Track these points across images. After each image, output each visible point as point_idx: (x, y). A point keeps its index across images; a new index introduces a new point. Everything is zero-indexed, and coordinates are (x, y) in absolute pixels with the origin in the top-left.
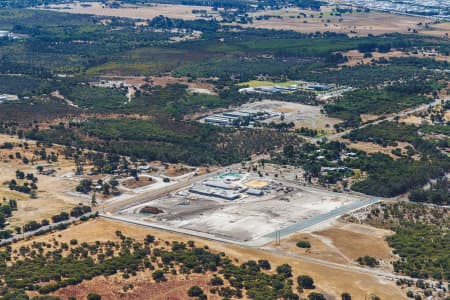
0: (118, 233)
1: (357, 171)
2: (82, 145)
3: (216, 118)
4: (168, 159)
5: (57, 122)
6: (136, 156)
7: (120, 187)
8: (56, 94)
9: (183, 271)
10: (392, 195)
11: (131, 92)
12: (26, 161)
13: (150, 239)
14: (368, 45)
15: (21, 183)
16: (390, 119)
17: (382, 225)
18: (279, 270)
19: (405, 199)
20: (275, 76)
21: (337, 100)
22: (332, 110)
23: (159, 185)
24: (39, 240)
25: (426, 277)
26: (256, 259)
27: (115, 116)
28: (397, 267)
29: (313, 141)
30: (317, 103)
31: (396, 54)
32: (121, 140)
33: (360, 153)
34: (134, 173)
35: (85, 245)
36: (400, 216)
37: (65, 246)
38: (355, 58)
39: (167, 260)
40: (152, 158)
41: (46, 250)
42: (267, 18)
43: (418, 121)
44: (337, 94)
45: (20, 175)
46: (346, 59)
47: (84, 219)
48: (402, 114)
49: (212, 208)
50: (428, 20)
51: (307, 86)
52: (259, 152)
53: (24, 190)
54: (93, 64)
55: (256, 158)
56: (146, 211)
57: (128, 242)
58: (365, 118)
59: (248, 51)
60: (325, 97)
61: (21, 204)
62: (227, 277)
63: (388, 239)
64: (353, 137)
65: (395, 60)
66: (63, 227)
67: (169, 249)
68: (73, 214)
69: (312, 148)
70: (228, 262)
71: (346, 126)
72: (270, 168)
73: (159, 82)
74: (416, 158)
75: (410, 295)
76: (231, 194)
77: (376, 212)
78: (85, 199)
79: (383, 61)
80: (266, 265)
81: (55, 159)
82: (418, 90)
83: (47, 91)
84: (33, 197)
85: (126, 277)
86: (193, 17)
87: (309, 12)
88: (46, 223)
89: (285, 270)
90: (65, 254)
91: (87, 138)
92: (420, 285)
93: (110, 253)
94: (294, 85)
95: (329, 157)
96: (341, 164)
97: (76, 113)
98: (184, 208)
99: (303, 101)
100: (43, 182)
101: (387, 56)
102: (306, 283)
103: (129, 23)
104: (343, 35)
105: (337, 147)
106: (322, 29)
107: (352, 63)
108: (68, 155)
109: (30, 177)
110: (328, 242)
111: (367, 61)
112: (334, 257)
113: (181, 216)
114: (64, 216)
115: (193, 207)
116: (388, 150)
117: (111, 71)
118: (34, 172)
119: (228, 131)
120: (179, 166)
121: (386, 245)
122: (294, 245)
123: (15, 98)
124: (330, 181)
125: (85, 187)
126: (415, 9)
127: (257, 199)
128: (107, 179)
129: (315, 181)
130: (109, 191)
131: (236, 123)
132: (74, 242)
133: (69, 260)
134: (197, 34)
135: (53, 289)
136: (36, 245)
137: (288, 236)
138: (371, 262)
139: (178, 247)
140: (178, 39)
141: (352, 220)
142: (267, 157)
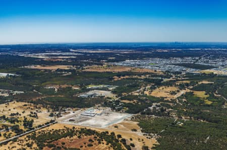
0: (65, 127)
1: (125, 108)
2: (47, 104)
3: (83, 95)
4: (73, 107)
5: (38, 98)
6: (63, 106)
7: (62, 115)
8: (35, 91)
9: (85, 135)
10: (136, 113)
11: (56, 90)
12: (32, 109)
13: (74, 128)
14: (119, 75)
15: (33, 115)
16: (130, 94)
17: (135, 121)
18: (112, 133)
19: (140, 114)
20: (96, 84)
22: (114, 92)
23: (72, 114)
24: (43, 129)
25: (150, 133)
26: (105, 131)
27: (54, 96)
28: (142, 131)
29: (111, 100)
30: (109, 90)
31: (127, 77)
32: (57, 102)
33: (124, 103)
34: (64, 111)
35: (56, 130)
36: (140, 118)
37: (51, 131)
38: (116, 78)
39: (80, 133)
40: (68, 107)
41: (46, 132)
42: (89, 68)
43: (138, 94)
44: (114, 88)
45: (32, 113)
46: (114, 79)
47: (54, 124)
48: (133, 92)
49: (88, 119)
50: (133, 68)
51: (105, 86)
52: (97, 104)
53: (34, 117)
54: (43, 82)
55: (97, 106)
56: (70, 120)
57: (68, 129)
58: (123, 94)
60: (111, 89)
61: (35, 121)
62: (98, 136)
63: (138, 124)
64: (122, 99)
65: (127, 79)
66: (48, 126)
67: (80, 130)
68: (50, 122)
69: (112, 102)
70: (97, 132)
71: (119, 96)
72: (101, 108)
73: (63, 86)
74: (140, 103)
75: (147, 138)
76: (93, 115)
77: (133, 118)
78: (53, 118)
79: (124, 79)
80: (107, 132)
81: (40, 108)
82: (135, 86)
83: (32, 90)
84: (37, 118)
85: (70, 138)
86: (68, 69)
87: (100, 66)
88: (43, 125)
90: (51, 133)
91: (49, 102)
92: (149, 135)
93: (64, 132)
94: (102, 86)
95: (117, 104)
96: (120, 106)
97: (42, 96)
98: (81, 119)
99: (106, 90)
100: (39, 114)
102: (119, 136)
103: (50, 71)
104: (111, 72)
105: (118, 102)
106: (105, 71)
107: (116, 80)
108: (44, 107)
109: (35, 113)
110: (122, 126)
111: (119, 79)
112: (125, 130)
113: (81, 121)
114: (48, 123)
115: (83, 119)
116: (132, 102)
117: (49, 84)
118: (35, 112)
119: (87, 99)
120: (76, 108)
121: (137, 126)
122: (113, 127)
123: (23, 92)
124: (118, 110)
125: (51, 115)
126: (129, 65)
127: (99, 116)
128: (57, 113)
129: (114, 111)
130: (58, 116)
131: (89, 96)
132: (53, 130)
133: (53, 134)
134: (70, 73)
135: (51, 142)
136: (42, 131)
137: (111, 125)
138: (135, 130)
139: (82, 129)
140: (65, 75)
141: (127, 120)
142: (100, 105)
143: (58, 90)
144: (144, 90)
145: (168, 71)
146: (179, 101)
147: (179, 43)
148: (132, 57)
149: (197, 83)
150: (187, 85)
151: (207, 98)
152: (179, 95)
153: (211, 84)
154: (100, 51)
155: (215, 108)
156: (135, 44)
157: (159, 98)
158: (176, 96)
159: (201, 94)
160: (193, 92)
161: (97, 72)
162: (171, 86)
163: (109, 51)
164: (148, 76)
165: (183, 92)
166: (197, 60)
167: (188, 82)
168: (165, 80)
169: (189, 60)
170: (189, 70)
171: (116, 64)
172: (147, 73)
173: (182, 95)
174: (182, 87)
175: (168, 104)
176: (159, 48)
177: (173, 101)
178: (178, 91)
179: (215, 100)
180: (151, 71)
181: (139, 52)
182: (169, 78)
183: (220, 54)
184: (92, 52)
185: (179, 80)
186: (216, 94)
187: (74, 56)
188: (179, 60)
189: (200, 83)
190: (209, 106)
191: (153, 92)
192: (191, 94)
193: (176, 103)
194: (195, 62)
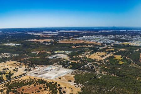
0: (30, 78)
1: (71, 65)
2: (27, 62)
3: (50, 57)
4: (41, 64)
5: (24, 59)
6: (35, 64)
7: (32, 70)
8: (25, 54)
9: (39, 84)
10: (75, 69)
11: (37, 53)
12: (17, 66)
13: (35, 79)
14: (76, 45)
15: (15, 70)
16: (77, 57)
17: (73, 75)
18: (55, 83)
19: (78, 70)
20: (61, 50)
21: (70, 54)
22: (68, 55)
23: (38, 69)
24: (16, 80)
25: (79, 83)
26: (52, 81)
27: (34, 58)
28: (75, 82)
29: (65, 61)
30: (66, 54)
31: (80, 46)
32: (34, 62)
33: (72, 62)
34: (34, 67)
35: (23, 80)
36: (76, 73)
37: (20, 81)
38: (74, 47)
39: (37, 82)
40: (38, 64)
42: (61, 41)
43: (81, 57)
44: (70, 53)
45: (16, 68)
47: (25, 76)
48: (79, 56)
49: (46, 73)
50: (85, 41)
52: (56, 63)
53: (16, 71)
54: (32, 49)
55: (55, 64)
56: (35, 74)
57: (31, 79)
58: (73, 56)
59: (58, 46)
60: (68, 53)
61: (14, 73)
62: (46, 85)
63: (74, 77)
64: (71, 60)
65: (80, 47)
66: (21, 77)
67: (37, 80)
68: (23, 75)
69: (65, 62)
70: (47, 82)
71: (70, 58)
72: (57, 65)
73: (42, 52)
74: (80, 63)
75: (76, 87)
76: (50, 70)
77: (72, 72)
78: (25, 72)
79: (78, 47)
80: (53, 82)
81: (22, 65)
82: (82, 52)
83: (24, 54)
84: (17, 72)
85: (29, 86)
86: (50, 41)
87: (68, 40)
88: (18, 76)
89: (56, 83)
91: (29, 61)
92: (78, 85)
93: (27, 81)
94: (63, 51)
95: (67, 63)
97: (28, 57)
98: (42, 73)
99: (64, 54)
100: (19, 69)
101: (78, 46)
102: (59, 85)
103: (40, 42)
104: (72, 43)
105: (68, 61)
106: (69, 42)
107: (73, 48)
108: (24, 64)
109: (17, 68)
110: (64, 78)
111: (75, 47)
112: (64, 81)
113: (41, 74)
114: (21, 75)
116: (76, 62)
117: (35, 50)
118: (18, 67)
119: (52, 59)
120: (42, 66)
122: (58, 79)
123: (18, 55)
124: (66, 67)
125: (26, 70)
126: (84, 39)
127: (54, 71)
128: (29, 68)
129: (64, 67)
130: (30, 70)
131: (53, 58)
132: (22, 80)
133: (20, 83)
134: (50, 44)
135: (16, 89)
137: (57, 77)
138: (70, 81)
139: (39, 80)
140: (47, 45)
141: (69, 74)
142: (57, 64)
143: (38, 53)
144: (87, 54)
145: (104, 43)
146: (104, 62)
147: (115, 27)
148: (87, 35)
149: (118, 50)
150: (112, 51)
151: (121, 60)
152: (105, 57)
153: (126, 51)
154: (72, 31)
155: (124, 66)
156: (92, 27)
157: (93, 59)
158: (103, 58)
159: (118, 57)
160: (114, 56)
161: (64, 43)
162: (103, 52)
163: (77, 31)
164: (92, 46)
165: (108, 56)
166: (122, 37)
167: (113, 49)
168: (101, 48)
169: (118, 36)
170: (116, 42)
171: (77, 38)
172: (92, 44)
173: (107, 58)
174: (109, 52)
175: (97, 64)
176: (104, 30)
177: (101, 62)
178: (106, 55)
179: (125, 61)
180: (94, 43)
181: (92, 32)
182: (103, 47)
183: (136, 33)
184: (68, 32)
185: (109, 48)
186: (127, 57)
187: (57, 34)
188: (113, 37)
189: (120, 50)
190: (121, 65)
191: (91, 56)
192: (113, 57)
193: (102, 62)
194: (120, 38)
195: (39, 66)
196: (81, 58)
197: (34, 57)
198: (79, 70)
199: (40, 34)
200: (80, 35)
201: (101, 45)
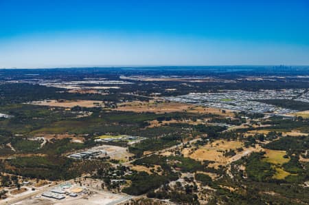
1: (128, 181)
3: (77, 155)
7: (9, 194)
8: (9, 145)
10: (138, 195)
11: (45, 142)
14: (162, 118)
16: (157, 153)
19: (145, 197)
20: (114, 133)
21: (136, 144)
22: (131, 150)
23: (30, 191)
27: (29, 155)
29: (115, 166)
30: (127, 146)
31: (173, 121)
32: (25, 168)
33: (135, 172)
34: (19, 186)
38: (155, 123)
40: (33, 177)
42: (125, 106)
43: (168, 154)
44: (138, 141)
46: (150, 124)
48: (163, 151)
50: (194, 105)
51: (126, 138)
52: (86, 172)
54: (34, 129)
55: (84, 176)
58: (145, 153)
59: (108, 121)
60: (131, 143)
64: (135, 164)
65: (171, 124)
69: (114, 169)
71: (135, 157)
72: (88, 181)
73: (60, 137)
76: (60, 196)
77: (127, 204)
79: (166, 125)
82: (175, 139)
83: (6, 143)
86: (92, 106)
87: (145, 102)
91: (10, 167)
94: (120, 137)
95: (118, 175)
96: (122, 178)
97: (12, 153)
99: (120, 145)
101: (168, 122)
103: (63, 108)
104: (154, 113)
105: (124, 169)
107: (151, 126)
111: (160, 125)
116: (149, 170)
119: (79, 161)
120: (43, 181)
124: (113, 187)
126: (190, 101)
127: (73, 198)
129: (106, 187)
131: (83, 157)
134: (90, 113)
140: (80, 116)
142: (89, 175)
143: (47, 142)
144: (185, 147)
145: (243, 113)
146: (233, 171)
147: (286, 68)
148: (202, 88)
149: (280, 134)
150: (262, 138)
151: (284, 165)
152: (237, 157)
153: (304, 137)
155: (289, 187)
156: (219, 68)
157: (200, 163)
158: (231, 160)
159: (277, 157)
160: (265, 153)
161: (132, 112)
162: (234, 139)
163: (176, 78)
164: (206, 120)
165: (247, 152)
166: (301, 94)
167: (266, 132)
168: (231, 128)
169: (288, 94)
170: (279, 112)
171: (171, 99)
172: (210, 115)
173: (243, 158)
174: (251, 142)
175: (208, 177)
176: (252, 74)
177: (221, 170)
178: (240, 150)
179: (296, 169)
180: (217, 112)
181: (217, 81)
182: (239, 125)
184: (152, 80)
185: (254, 129)
186: (304, 157)
187: (118, 85)
188: (272, 94)
189: (284, 135)
190: (278, 182)
191: (197, 152)
192: (261, 155)
193: (225, 173)
194: (295, 98)
195: (34, 181)
196: (166, 157)
197: (31, 152)
198: (148, 196)
199: (72, 87)
200: (182, 90)
201: (232, 118)
